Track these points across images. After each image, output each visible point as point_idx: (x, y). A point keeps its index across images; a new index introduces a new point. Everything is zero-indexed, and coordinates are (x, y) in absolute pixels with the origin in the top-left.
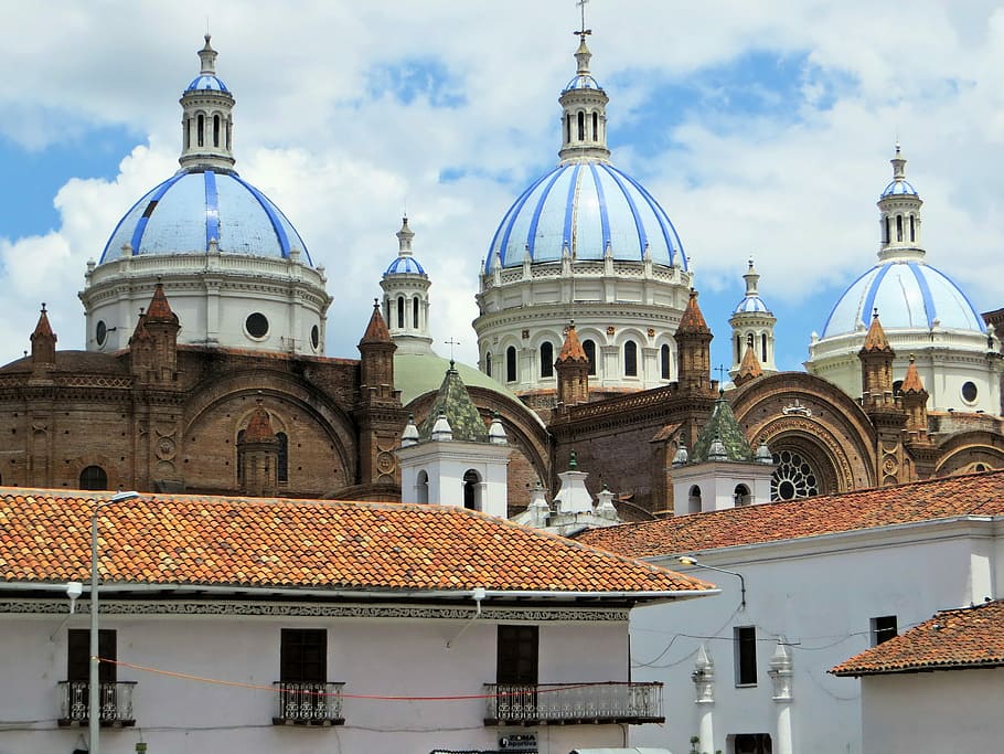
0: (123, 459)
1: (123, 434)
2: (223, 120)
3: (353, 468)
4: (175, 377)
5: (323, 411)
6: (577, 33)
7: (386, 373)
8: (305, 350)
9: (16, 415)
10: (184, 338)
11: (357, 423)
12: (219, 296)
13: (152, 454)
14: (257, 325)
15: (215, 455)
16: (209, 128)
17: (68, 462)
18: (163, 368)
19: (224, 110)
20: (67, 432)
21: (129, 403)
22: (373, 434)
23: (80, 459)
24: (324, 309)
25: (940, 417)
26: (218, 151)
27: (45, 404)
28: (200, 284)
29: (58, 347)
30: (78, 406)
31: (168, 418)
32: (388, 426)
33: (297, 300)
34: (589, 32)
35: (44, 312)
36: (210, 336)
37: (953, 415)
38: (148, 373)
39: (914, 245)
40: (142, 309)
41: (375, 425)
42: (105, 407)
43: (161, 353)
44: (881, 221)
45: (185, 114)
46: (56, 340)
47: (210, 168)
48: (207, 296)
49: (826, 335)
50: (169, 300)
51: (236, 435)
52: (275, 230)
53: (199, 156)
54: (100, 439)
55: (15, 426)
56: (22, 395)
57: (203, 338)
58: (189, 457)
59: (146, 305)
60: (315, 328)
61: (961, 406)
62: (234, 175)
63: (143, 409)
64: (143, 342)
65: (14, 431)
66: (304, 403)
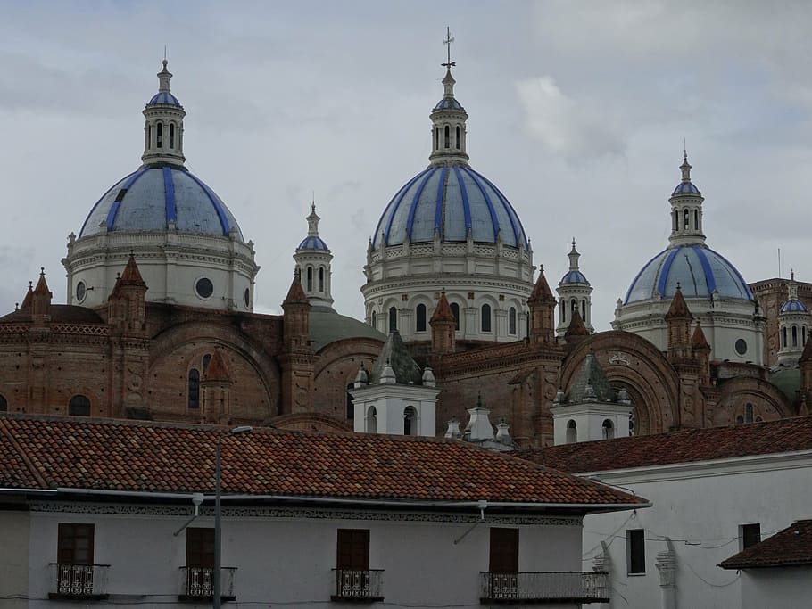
0: (102, 390)
1: (103, 371)
2: (177, 127)
3: (276, 400)
4: (144, 327)
5: (254, 354)
6: (444, 65)
7: (303, 326)
8: (240, 307)
9: (20, 355)
10: (149, 297)
11: (280, 364)
12: (176, 264)
13: (125, 387)
14: (205, 288)
15: (172, 388)
16: (166, 132)
17: (59, 391)
18: (134, 320)
19: (177, 119)
20: (60, 369)
21: (108, 347)
22: (293, 374)
23: (69, 390)
24: (253, 275)
25: (718, 365)
26: (172, 152)
27: (43, 346)
28: (161, 255)
29: (53, 302)
30: (69, 348)
31: (138, 359)
32: (304, 367)
33: (235, 269)
34: (453, 64)
35: (42, 274)
36: (169, 296)
37: (727, 364)
38: (122, 323)
39: (697, 232)
40: (119, 274)
41: (295, 366)
42: (89, 350)
43: (133, 308)
44: (672, 214)
45: (147, 122)
46: (51, 297)
47: (167, 164)
48: (166, 264)
49: (629, 301)
50: (138, 266)
51: (188, 373)
52: (218, 214)
53: (158, 155)
54: (86, 375)
55: (18, 363)
56: (24, 338)
57: (164, 297)
58: (152, 389)
59: (122, 270)
60: (247, 290)
61: (735, 358)
62: (184, 170)
63: (119, 352)
64: (119, 299)
65: (18, 367)
66: (240, 349)
